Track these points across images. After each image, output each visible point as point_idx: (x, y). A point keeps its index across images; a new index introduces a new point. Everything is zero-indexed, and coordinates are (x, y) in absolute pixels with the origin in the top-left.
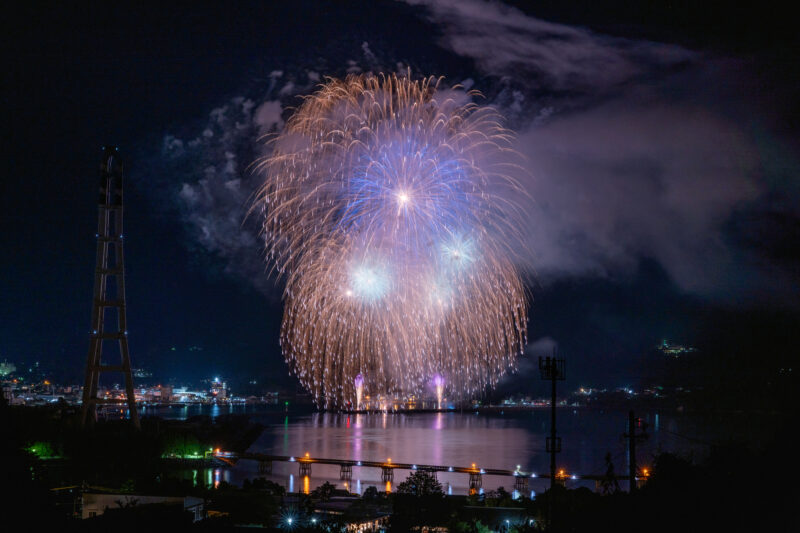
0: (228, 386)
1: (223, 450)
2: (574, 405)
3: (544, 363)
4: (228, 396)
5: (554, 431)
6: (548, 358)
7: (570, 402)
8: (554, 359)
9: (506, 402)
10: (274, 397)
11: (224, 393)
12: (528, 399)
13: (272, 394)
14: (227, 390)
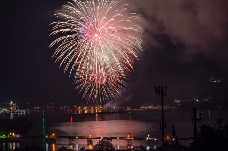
0: (17, 105)
1: (16, 134)
2: (173, 107)
3: (158, 89)
4: (17, 109)
5: (163, 119)
6: (159, 87)
7: (171, 106)
8: (162, 87)
9: (142, 107)
10: (38, 109)
11: (15, 108)
12: (152, 105)
13: (37, 108)
14: (16, 107)
